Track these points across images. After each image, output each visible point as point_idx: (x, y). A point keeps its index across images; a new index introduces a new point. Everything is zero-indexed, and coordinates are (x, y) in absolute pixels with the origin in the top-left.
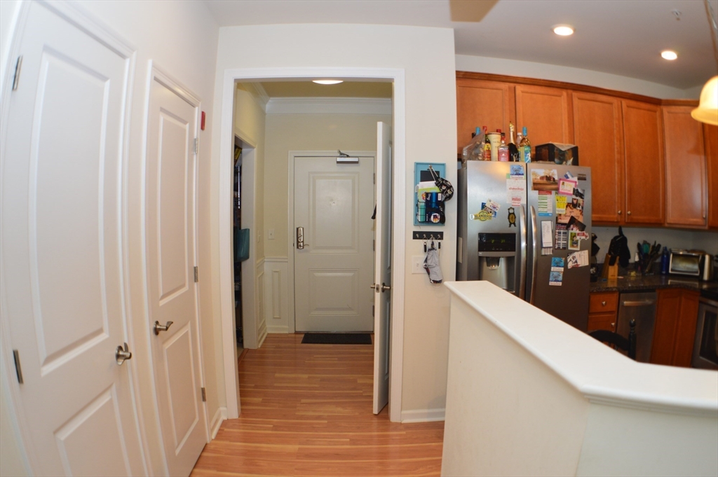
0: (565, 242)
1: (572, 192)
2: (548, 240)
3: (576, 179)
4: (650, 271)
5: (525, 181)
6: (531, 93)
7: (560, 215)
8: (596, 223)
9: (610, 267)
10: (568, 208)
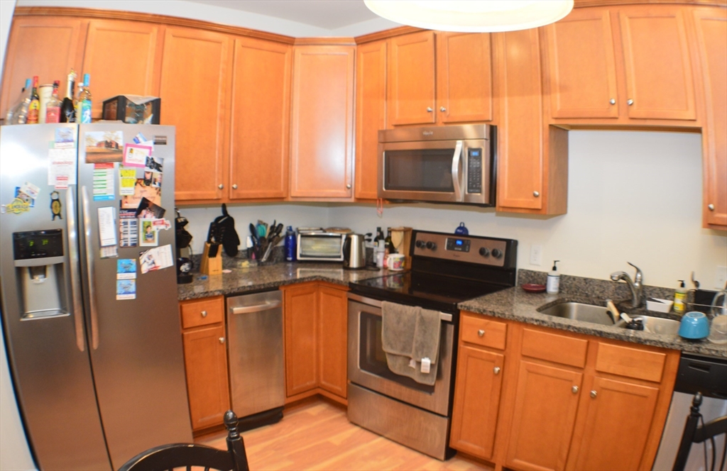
0: (135, 236)
1: (144, 163)
2: (108, 235)
3: (151, 143)
4: (270, 259)
5: (75, 150)
6: (110, 30)
7: (126, 197)
8: (180, 204)
9: (211, 260)
10: (138, 185)
